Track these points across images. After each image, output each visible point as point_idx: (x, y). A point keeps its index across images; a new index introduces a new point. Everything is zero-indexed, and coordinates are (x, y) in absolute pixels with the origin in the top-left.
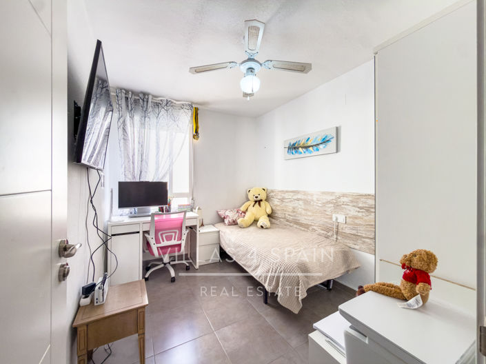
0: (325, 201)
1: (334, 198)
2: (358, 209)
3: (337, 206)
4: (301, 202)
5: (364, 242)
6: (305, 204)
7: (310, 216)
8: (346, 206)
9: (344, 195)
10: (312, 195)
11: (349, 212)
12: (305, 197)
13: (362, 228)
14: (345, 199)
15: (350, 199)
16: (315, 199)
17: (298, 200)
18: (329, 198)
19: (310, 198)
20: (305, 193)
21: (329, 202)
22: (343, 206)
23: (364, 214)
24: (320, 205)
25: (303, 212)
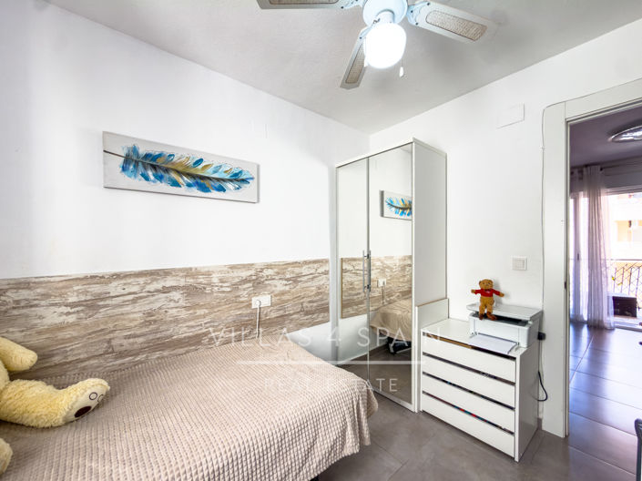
0: (237, 280)
1: (252, 272)
2: (285, 282)
3: (258, 283)
4: (176, 295)
5: (292, 320)
6: (189, 295)
7: (204, 316)
8: (270, 282)
9: (269, 266)
10: (208, 274)
11: (274, 289)
12: (190, 281)
13: (288, 305)
14: (270, 272)
15: (276, 270)
16: (215, 280)
17: (166, 290)
18: (245, 274)
19: (202, 279)
20: (188, 272)
21: (245, 281)
22: (267, 282)
23: (292, 286)
24: (229, 289)
25: (184, 314)
